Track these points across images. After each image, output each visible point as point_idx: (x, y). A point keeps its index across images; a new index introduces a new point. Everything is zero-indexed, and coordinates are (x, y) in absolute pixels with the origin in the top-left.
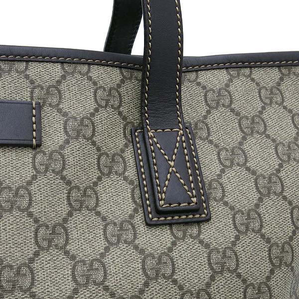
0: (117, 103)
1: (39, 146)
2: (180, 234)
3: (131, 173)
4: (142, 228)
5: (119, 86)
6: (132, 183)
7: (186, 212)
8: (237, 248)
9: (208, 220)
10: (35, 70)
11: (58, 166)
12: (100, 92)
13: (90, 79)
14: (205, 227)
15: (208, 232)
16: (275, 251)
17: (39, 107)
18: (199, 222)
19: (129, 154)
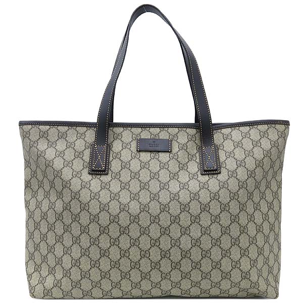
0: (194, 140)
1: (171, 152)
2: (211, 177)
3: (198, 160)
4: (200, 175)
5: (195, 134)
6: (198, 163)
7: (213, 170)
8: (228, 182)
9: (220, 173)
10: (170, 130)
11: (176, 157)
12: (189, 136)
13: (186, 132)
14: (219, 175)
15: (220, 177)
16: (240, 183)
17: (171, 141)
18: (217, 174)
19: (197, 155)
